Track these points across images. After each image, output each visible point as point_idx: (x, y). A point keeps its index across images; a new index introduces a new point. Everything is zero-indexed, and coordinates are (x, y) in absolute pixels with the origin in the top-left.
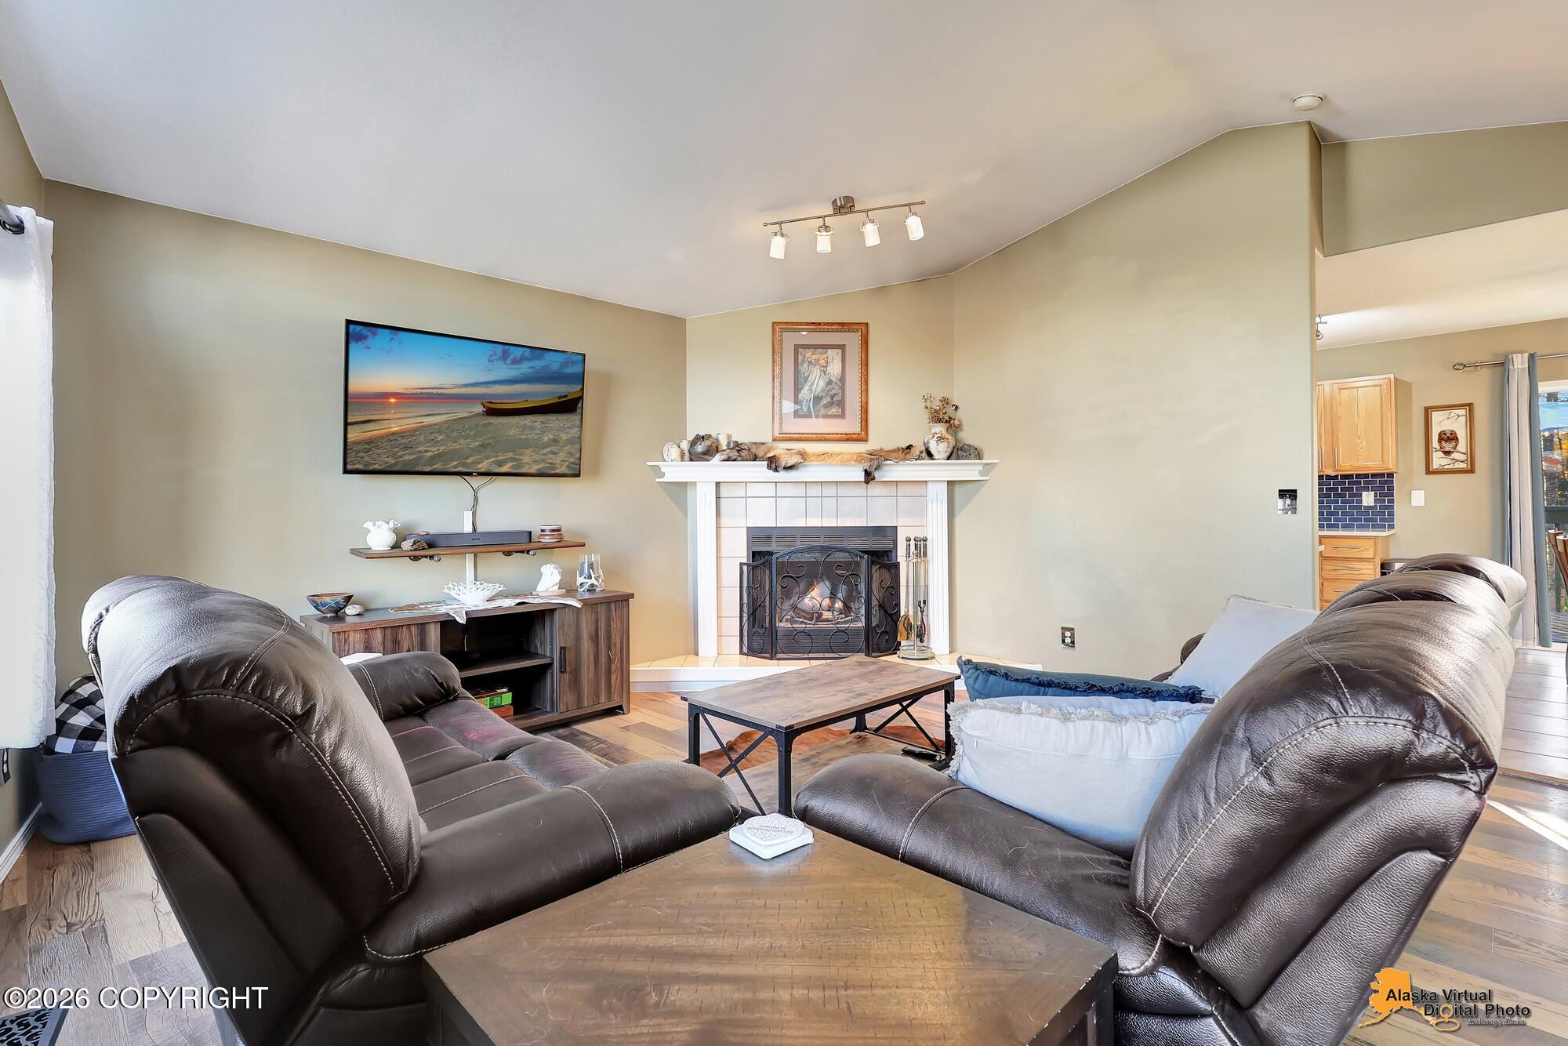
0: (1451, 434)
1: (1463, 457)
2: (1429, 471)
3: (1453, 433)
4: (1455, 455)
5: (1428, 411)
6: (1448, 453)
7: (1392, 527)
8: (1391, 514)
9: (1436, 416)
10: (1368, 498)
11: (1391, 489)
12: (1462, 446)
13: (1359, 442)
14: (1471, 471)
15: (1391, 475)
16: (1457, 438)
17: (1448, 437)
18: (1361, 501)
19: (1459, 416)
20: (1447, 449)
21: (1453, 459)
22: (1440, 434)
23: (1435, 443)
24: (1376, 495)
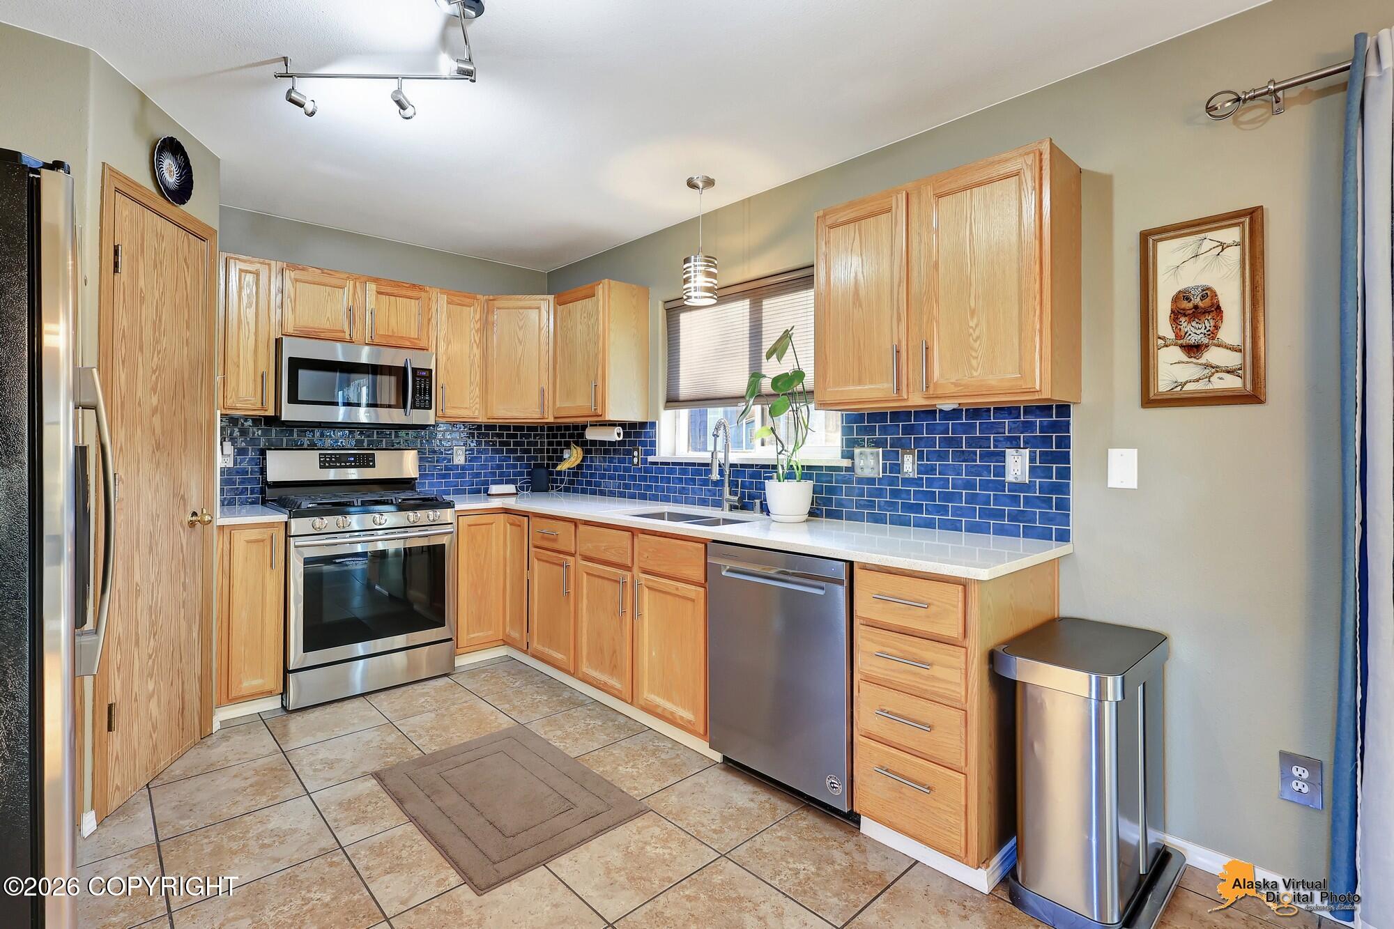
0: (1203, 297)
1: (1233, 360)
2: (1150, 400)
3: (1208, 293)
4: (1214, 355)
5: (1147, 240)
6: (1193, 350)
7: (1064, 537)
8: (1064, 505)
9: (1168, 253)
10: (1017, 465)
11: (1064, 442)
12: (1231, 330)
13: (972, 324)
14: (1253, 396)
15: (1064, 409)
16: (1218, 308)
17: (1196, 307)
18: (1001, 471)
19: (1223, 247)
20: (1193, 339)
21: (1207, 366)
22: (1176, 299)
23: (1164, 326)
24: (1032, 460)
